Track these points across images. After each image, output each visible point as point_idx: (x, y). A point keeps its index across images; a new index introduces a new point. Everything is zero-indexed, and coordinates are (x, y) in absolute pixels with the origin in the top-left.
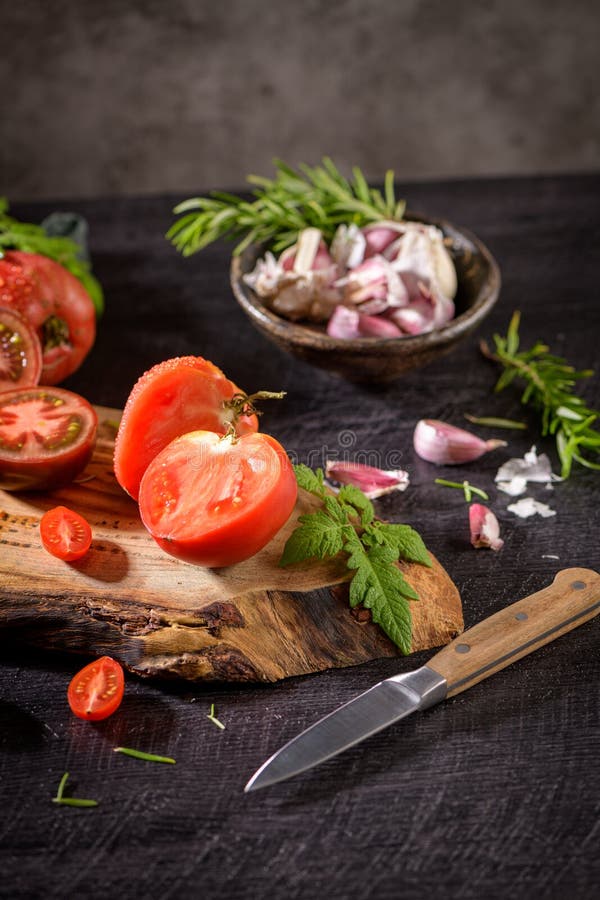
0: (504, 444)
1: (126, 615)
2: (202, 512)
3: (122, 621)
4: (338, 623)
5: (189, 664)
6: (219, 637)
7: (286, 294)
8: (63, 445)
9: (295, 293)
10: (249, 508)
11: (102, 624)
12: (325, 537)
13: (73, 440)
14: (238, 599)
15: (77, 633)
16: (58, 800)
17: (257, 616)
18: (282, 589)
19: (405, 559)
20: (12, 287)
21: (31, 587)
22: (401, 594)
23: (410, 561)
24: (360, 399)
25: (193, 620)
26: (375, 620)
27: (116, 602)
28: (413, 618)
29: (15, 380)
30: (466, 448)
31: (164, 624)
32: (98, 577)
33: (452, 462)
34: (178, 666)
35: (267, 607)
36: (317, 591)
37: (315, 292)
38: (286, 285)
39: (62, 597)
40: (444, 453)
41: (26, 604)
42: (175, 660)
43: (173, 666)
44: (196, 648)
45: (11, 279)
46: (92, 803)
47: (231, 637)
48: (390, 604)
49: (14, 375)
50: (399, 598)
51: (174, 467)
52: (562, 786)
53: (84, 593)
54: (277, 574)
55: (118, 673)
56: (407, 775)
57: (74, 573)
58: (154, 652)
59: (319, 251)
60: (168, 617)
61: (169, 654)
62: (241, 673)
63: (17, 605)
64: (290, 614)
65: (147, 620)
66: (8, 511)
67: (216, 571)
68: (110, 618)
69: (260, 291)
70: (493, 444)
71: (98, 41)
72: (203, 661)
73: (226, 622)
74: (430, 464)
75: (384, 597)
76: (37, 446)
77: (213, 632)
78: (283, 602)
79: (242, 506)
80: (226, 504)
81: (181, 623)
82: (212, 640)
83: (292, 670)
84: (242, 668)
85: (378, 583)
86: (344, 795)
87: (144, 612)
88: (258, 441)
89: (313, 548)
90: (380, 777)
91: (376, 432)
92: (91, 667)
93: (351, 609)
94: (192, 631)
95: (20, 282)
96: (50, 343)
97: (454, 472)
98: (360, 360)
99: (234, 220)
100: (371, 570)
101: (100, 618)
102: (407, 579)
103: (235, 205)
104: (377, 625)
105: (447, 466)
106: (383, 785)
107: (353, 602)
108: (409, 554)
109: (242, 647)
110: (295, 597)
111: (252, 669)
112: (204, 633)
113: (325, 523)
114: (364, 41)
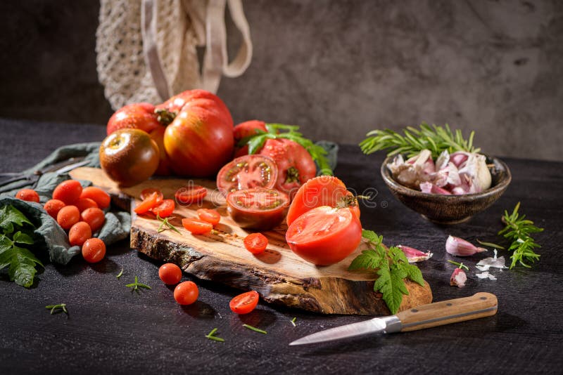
0: (486, 250)
1: (268, 275)
2: (311, 235)
3: (266, 278)
4: (366, 297)
5: (289, 299)
6: (307, 291)
7: (403, 173)
8: (268, 208)
9: (407, 172)
10: (330, 234)
11: (257, 278)
12: (371, 260)
13: (274, 207)
14: (322, 279)
15: (245, 281)
16: (208, 336)
17: (329, 287)
18: (344, 278)
19: (409, 279)
20: (276, 150)
21: (232, 260)
22: (400, 290)
23: (413, 281)
24: (433, 229)
25: (297, 282)
26: (383, 298)
27: (266, 271)
28: (403, 301)
29: (263, 187)
30: (466, 248)
31: (284, 281)
32: (264, 262)
33: (459, 255)
34: (284, 299)
35: (335, 284)
36: (360, 282)
37: (417, 174)
38: (404, 168)
39: (244, 265)
40: (456, 250)
41: (226, 265)
42: (283, 296)
43: (282, 298)
44: (294, 293)
45: (276, 147)
46: (222, 340)
47: (313, 293)
48: (393, 294)
49: (263, 184)
50: (399, 292)
51: (308, 218)
52: (435, 368)
53: (254, 266)
54: (345, 273)
55: (256, 297)
56: (367, 354)
57: (255, 259)
58: (274, 292)
59: (428, 160)
60: (287, 279)
61: (281, 294)
62: (312, 307)
63: (223, 265)
64: (345, 289)
65: (277, 279)
66: (238, 234)
67: (319, 266)
68: (261, 276)
69: (393, 172)
70: (480, 249)
71: (378, 79)
72: (296, 298)
73: (312, 286)
74: (450, 255)
75: (391, 291)
76: (257, 207)
77: (305, 288)
78: (343, 284)
79: (328, 233)
80: (321, 233)
81: (291, 282)
82: (304, 292)
83: (337, 311)
84: (314, 305)
85: (391, 284)
86: (334, 356)
87: (277, 276)
88: (347, 211)
89: (364, 264)
90: (354, 353)
91: (432, 241)
92: (246, 294)
93: (374, 292)
94: (295, 286)
95: (280, 149)
96: (289, 180)
97: (459, 259)
98: (428, 203)
99: (389, 139)
100: (390, 278)
101: (257, 275)
102: (407, 287)
103: (392, 134)
104: (384, 301)
105: (457, 256)
106: (355, 355)
107: (375, 289)
108: (412, 278)
109: (317, 297)
110: (349, 283)
111: (318, 306)
112: (301, 289)
113: (373, 255)
114: (508, 95)
